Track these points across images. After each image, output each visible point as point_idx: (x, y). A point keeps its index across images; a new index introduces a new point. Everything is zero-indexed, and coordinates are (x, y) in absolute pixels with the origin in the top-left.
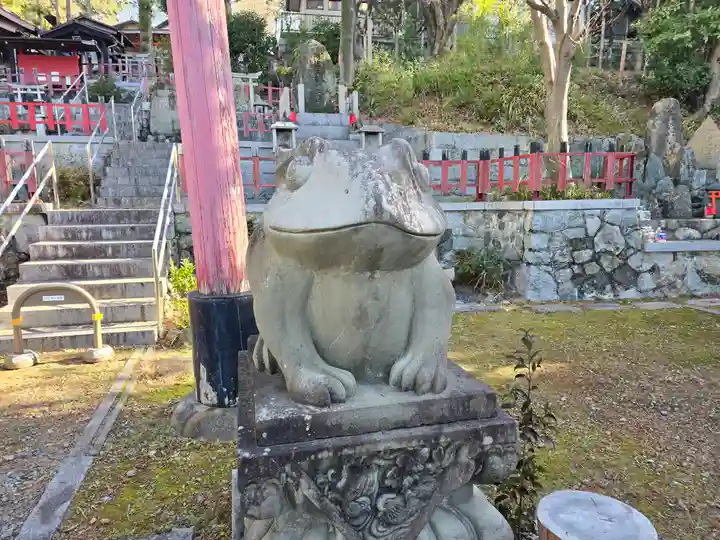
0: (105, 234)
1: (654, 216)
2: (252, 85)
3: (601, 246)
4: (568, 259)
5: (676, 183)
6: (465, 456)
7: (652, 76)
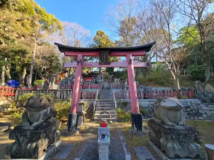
0: (105, 104)
1: (202, 102)
2: (119, 80)
3: (192, 108)
4: (185, 110)
5: (205, 96)
6: (193, 135)
7: (192, 76)
